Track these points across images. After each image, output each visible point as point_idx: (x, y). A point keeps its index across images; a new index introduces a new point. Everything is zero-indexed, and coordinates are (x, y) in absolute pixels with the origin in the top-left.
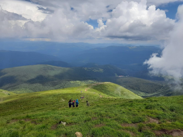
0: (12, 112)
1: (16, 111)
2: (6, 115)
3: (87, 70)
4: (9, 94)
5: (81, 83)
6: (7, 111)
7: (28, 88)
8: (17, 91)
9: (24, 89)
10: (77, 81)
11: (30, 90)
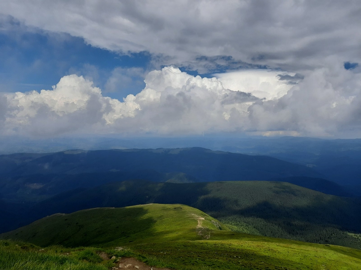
0: (223, 264)
1: (228, 265)
2: (213, 266)
4: (220, 228)
6: (216, 260)
7: (251, 224)
8: (233, 226)
9: (245, 224)
11: (254, 230)
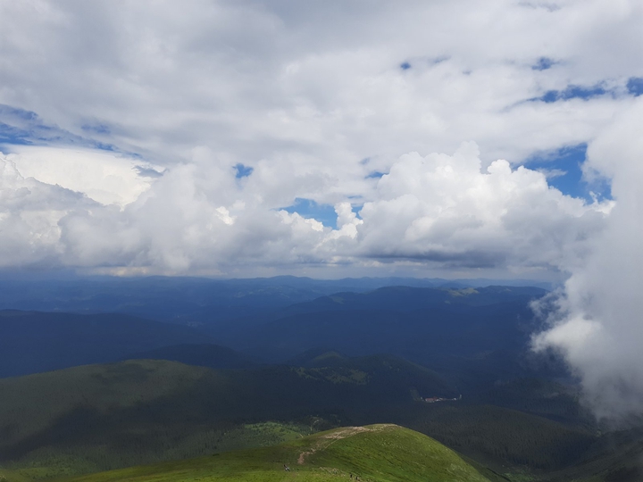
3: (308, 376)
5: (282, 430)
10: (269, 423)
